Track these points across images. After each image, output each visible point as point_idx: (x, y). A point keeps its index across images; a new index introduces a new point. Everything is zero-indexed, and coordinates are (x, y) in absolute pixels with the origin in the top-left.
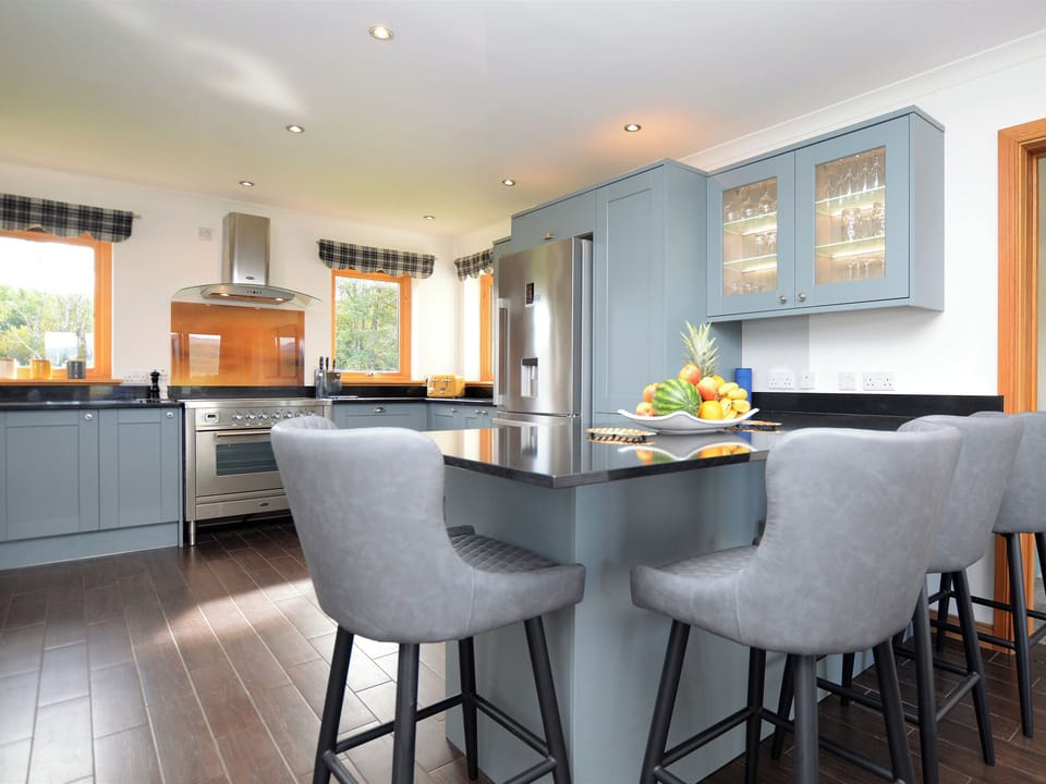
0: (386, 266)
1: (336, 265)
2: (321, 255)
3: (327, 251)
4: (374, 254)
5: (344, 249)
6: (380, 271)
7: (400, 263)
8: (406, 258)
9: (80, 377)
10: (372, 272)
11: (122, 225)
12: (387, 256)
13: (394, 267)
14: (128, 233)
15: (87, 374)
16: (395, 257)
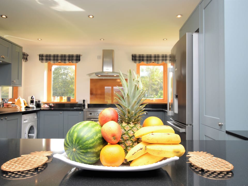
0: (155, 60)
1: (138, 62)
2: (133, 59)
3: (135, 58)
4: (150, 56)
5: (140, 56)
6: (153, 62)
7: (161, 58)
8: (163, 57)
9: (69, 101)
10: (150, 63)
11: (77, 58)
12: (155, 57)
13: (158, 60)
14: (79, 60)
15: (71, 100)
16: (158, 56)
